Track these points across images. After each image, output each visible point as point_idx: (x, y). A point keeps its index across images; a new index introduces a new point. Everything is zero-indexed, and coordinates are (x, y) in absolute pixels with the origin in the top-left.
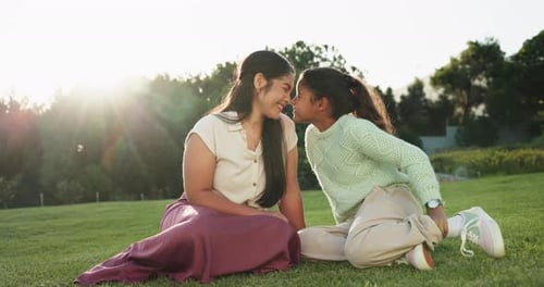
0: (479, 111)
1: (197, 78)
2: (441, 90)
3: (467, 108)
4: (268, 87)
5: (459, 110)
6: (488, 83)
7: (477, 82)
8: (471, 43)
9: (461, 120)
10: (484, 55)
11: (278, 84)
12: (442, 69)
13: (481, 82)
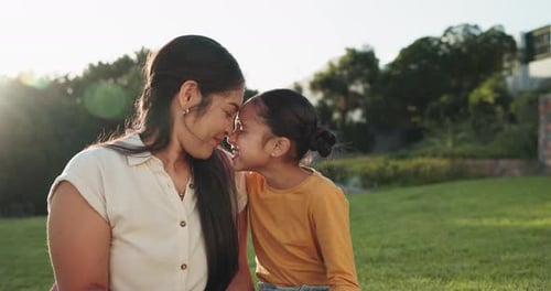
0: (356, 116)
1: (66, 77)
2: (320, 95)
3: (344, 112)
4: (201, 108)
5: (336, 116)
6: (365, 89)
7: (353, 88)
8: (348, 50)
9: (338, 125)
10: (361, 62)
11: (220, 103)
12: (321, 75)
13: (358, 88)
